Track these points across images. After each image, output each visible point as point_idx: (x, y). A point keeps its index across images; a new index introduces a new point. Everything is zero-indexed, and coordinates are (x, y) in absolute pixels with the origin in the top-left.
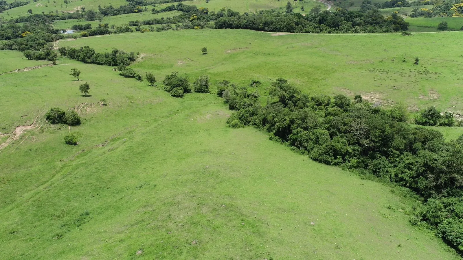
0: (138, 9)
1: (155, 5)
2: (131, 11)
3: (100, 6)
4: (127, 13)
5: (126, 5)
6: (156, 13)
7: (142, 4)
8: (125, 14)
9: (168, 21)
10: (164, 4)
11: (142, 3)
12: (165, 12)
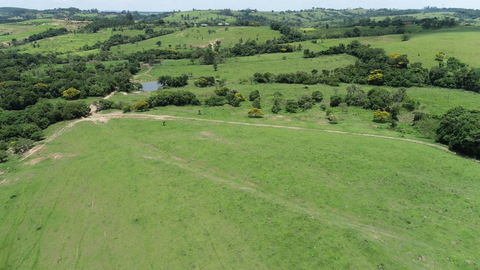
0: (287, 47)
1: (316, 41)
2: (277, 49)
3: (241, 40)
4: (270, 53)
5: (276, 39)
6: (310, 57)
7: (299, 39)
8: (268, 53)
9: (325, 77)
10: (332, 40)
11: (300, 37)
12: (326, 56)
